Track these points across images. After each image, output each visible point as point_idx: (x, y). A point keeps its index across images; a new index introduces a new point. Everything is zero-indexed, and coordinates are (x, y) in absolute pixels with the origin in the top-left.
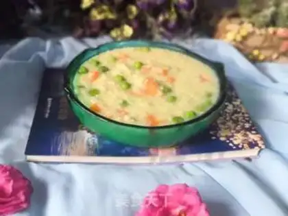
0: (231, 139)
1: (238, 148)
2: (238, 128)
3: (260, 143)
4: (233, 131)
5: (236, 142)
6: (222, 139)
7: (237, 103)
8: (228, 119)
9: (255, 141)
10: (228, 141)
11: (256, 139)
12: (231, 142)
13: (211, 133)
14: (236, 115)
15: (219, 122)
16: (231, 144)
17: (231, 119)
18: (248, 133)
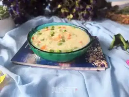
0: (94, 62)
1: (96, 66)
2: (98, 58)
3: (106, 65)
4: (95, 59)
5: (95, 64)
6: (90, 62)
7: (99, 48)
8: (94, 54)
9: (104, 64)
10: (92, 63)
11: (104, 63)
12: (94, 63)
13: (86, 59)
14: (98, 53)
15: (90, 55)
16: (93, 65)
17: (96, 54)
18: (101, 60)
